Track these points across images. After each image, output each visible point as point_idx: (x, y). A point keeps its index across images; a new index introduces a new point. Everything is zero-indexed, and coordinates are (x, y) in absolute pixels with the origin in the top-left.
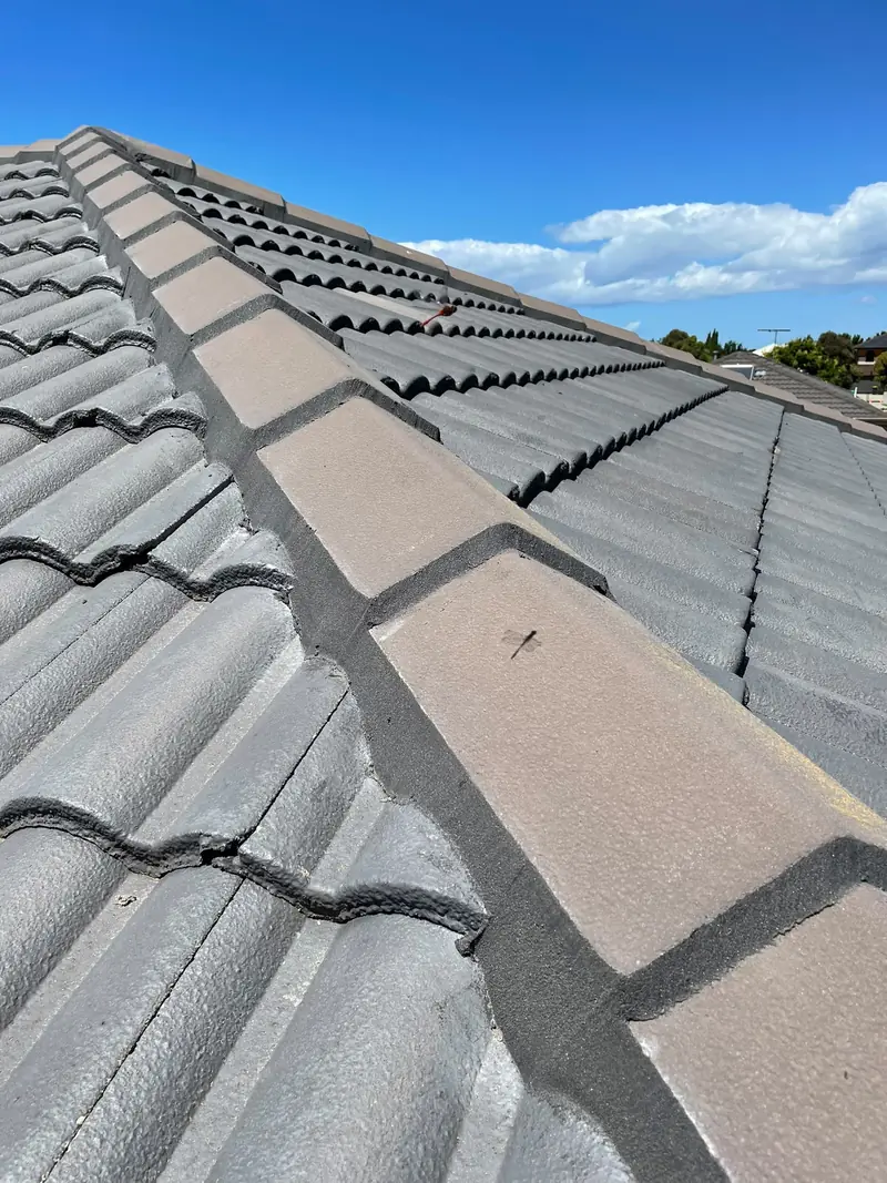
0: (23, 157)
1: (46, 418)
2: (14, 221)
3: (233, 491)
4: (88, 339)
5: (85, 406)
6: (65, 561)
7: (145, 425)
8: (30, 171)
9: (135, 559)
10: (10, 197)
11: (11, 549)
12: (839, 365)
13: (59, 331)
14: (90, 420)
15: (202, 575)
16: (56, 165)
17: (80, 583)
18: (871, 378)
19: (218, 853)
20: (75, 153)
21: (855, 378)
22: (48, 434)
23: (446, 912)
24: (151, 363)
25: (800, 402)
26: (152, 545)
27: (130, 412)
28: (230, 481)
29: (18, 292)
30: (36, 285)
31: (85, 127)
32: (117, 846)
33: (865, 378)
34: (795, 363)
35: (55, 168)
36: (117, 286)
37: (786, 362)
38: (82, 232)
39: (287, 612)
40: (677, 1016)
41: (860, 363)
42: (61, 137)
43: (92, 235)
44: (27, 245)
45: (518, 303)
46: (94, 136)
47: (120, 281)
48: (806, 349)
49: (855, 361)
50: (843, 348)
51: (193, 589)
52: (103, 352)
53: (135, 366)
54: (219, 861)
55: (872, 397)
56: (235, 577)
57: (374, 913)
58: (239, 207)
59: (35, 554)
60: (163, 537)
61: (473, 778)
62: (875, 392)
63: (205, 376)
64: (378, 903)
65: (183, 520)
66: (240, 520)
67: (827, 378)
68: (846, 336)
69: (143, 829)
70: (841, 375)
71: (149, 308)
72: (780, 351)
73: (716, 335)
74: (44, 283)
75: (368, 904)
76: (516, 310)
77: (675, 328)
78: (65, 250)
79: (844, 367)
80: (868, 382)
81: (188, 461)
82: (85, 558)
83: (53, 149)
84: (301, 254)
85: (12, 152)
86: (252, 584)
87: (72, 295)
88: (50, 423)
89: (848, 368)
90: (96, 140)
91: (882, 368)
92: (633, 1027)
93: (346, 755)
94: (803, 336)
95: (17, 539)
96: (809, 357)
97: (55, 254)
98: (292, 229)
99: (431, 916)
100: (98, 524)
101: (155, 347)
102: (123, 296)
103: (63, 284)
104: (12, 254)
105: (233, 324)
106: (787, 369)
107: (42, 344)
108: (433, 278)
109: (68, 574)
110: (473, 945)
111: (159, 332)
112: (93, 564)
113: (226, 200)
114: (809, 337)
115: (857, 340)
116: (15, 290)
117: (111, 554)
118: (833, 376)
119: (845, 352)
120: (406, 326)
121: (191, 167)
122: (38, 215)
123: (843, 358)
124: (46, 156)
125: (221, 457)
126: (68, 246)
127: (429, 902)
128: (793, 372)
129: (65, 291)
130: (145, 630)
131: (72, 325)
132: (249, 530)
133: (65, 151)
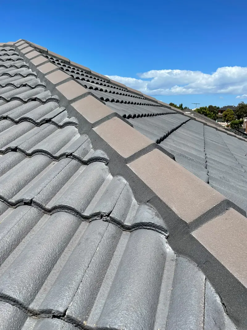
0: (5, 46)
1: (25, 99)
2: (6, 61)
3: (66, 112)
4: (31, 86)
5: (34, 97)
6: (34, 122)
7: (46, 101)
8: (7, 49)
9: (48, 121)
10: (4, 55)
11: (24, 119)
12: (213, 114)
13: (24, 84)
14: (35, 100)
15: (61, 124)
16: (14, 48)
17: (37, 126)
18: (221, 118)
19: (69, 155)
20: (19, 46)
21: (217, 118)
22: (25, 102)
23: (104, 160)
24: (45, 91)
25: (195, 117)
26: (52, 118)
27: (43, 98)
28: (65, 110)
29: (11, 76)
30: (16, 75)
31: (21, 39)
32: (51, 157)
33: (220, 118)
34: (202, 113)
35: (14, 49)
36: (35, 76)
37: (199, 112)
38: (24, 64)
39: (77, 130)
40: (132, 163)
41: (219, 114)
42: (15, 42)
43: (27, 65)
44: (11, 66)
45: (127, 89)
46: (24, 42)
47: (36, 75)
48: (205, 109)
49: (218, 113)
50: (214, 110)
51: (59, 127)
52: (34, 88)
53: (42, 91)
54: (69, 157)
55: (222, 123)
56: (67, 124)
57: (93, 162)
58: (59, 61)
59: (29, 120)
60: (54, 117)
61: (108, 143)
62: (223, 122)
63: (59, 92)
64: (93, 160)
65: (57, 115)
66: (67, 116)
67: (210, 117)
68: (216, 107)
69: (56, 154)
70: (214, 117)
71: (44, 80)
72: (198, 110)
73: (182, 105)
74: (18, 74)
75: (92, 161)
76: (126, 90)
77: (171, 102)
78: (21, 68)
79: (214, 115)
80: (221, 119)
81: (56, 107)
82: (38, 121)
83: (13, 44)
84: (75, 73)
85: (2, 44)
86: (71, 125)
87: (24, 77)
88: (26, 100)
89: (216, 115)
90: (25, 43)
91: (224, 115)
92: (127, 164)
93: (88, 146)
94: (204, 106)
95: (25, 117)
96: (205, 111)
97: (18, 68)
98: (72, 67)
99: (101, 161)
100: (40, 116)
101: (46, 88)
102: (36, 78)
103: (22, 75)
104: (7, 68)
105: (64, 83)
106: (199, 114)
107: (20, 86)
108: (106, 81)
109: (35, 124)
110: (107, 164)
111: (47, 85)
112: (40, 122)
113: (56, 59)
114: (206, 107)
115: (218, 108)
116: (11, 75)
117: (44, 120)
118: (211, 117)
119: (215, 111)
120: (99, 89)
121: (47, 51)
122: (12, 60)
123: (214, 112)
124: (11, 46)
125: (63, 106)
126: (22, 67)
127: (101, 158)
128: (201, 115)
129: (23, 76)
130: (51, 132)
131: (27, 82)
132: (69, 118)
133: (17, 45)
